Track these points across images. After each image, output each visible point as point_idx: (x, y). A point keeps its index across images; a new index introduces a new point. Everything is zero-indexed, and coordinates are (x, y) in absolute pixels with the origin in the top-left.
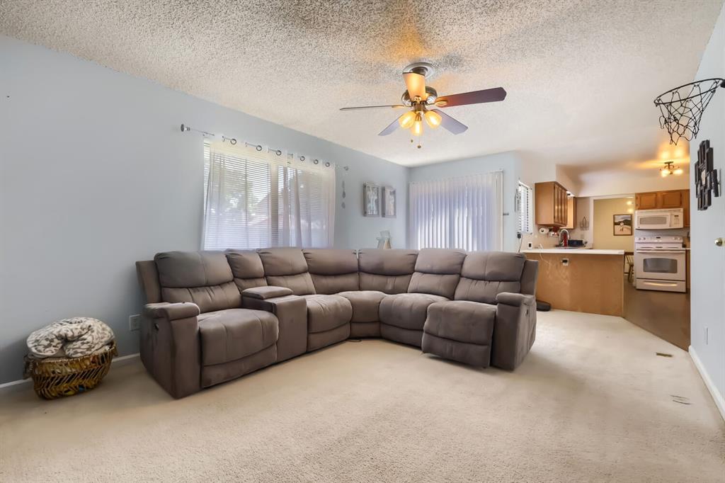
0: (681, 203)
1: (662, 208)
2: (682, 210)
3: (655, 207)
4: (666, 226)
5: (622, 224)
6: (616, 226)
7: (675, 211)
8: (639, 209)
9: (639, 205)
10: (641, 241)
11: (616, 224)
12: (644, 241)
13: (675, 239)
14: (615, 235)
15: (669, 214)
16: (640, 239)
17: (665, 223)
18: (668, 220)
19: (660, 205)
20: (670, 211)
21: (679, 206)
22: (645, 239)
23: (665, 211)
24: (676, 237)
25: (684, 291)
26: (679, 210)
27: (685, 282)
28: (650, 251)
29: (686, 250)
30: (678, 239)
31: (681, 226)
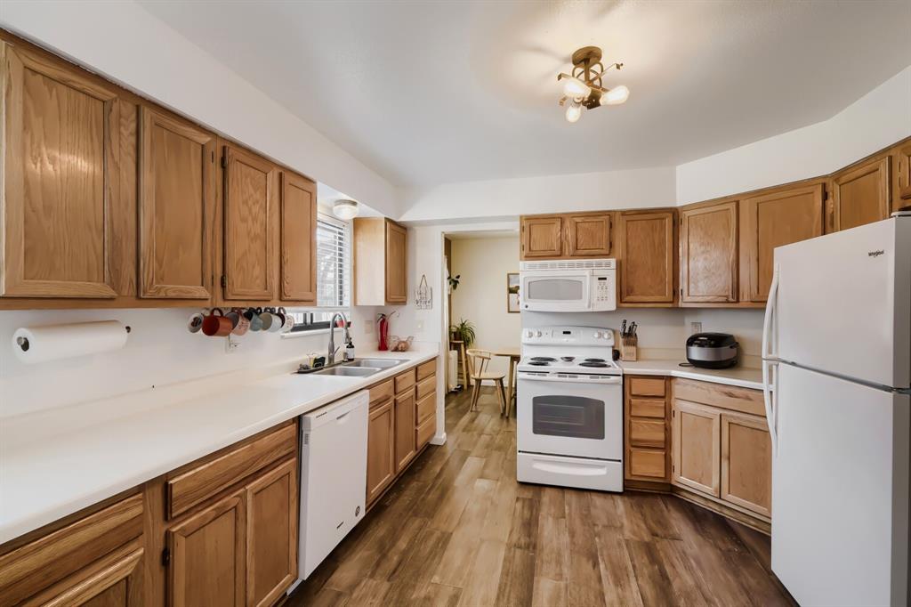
0: (611, 245)
1: (574, 256)
2: (613, 262)
3: (558, 256)
4: (580, 306)
6: (511, 295)
7: (599, 265)
8: (528, 257)
9: (527, 247)
10: (534, 340)
11: (512, 291)
12: (543, 340)
13: (601, 335)
14: (509, 312)
15: (587, 272)
16: (531, 335)
17: (580, 297)
18: (586, 290)
19: (568, 249)
20: (588, 265)
21: (607, 252)
22: (540, 334)
23: (580, 265)
24: (602, 331)
25: (620, 489)
26: (608, 265)
27: (620, 464)
28: (548, 377)
29: (624, 376)
30: (606, 336)
31: (611, 304)
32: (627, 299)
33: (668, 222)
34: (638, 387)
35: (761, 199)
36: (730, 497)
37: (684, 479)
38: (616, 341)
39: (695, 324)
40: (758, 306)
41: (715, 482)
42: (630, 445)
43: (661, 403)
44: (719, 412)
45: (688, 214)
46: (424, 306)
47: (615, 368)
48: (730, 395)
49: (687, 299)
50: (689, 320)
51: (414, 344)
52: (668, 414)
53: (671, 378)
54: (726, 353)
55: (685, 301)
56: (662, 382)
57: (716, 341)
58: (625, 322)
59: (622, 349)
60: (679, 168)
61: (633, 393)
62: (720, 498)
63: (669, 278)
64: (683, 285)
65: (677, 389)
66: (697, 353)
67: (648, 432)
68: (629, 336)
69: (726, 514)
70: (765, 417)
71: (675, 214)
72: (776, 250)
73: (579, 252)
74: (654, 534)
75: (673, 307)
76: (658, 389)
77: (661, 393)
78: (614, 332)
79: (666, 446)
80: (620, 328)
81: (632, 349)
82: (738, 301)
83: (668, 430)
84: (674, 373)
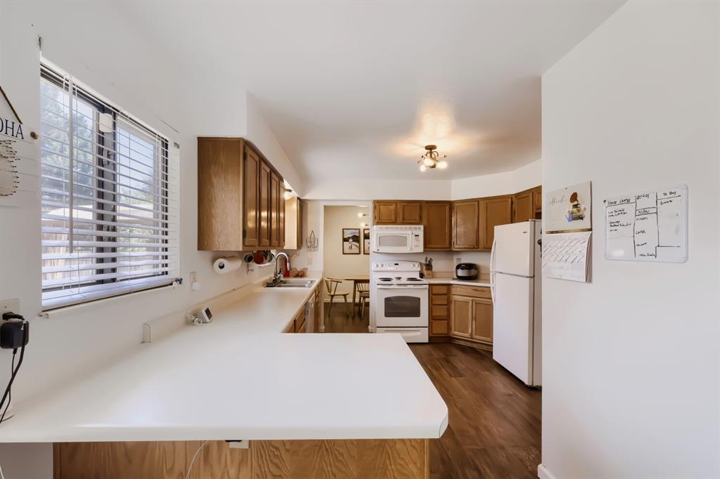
0: (421, 218)
1: (402, 223)
2: (422, 227)
3: (395, 223)
4: (406, 250)
5: (351, 240)
6: (345, 243)
7: (416, 228)
8: (378, 223)
9: (377, 217)
10: (378, 269)
11: (345, 240)
12: (383, 269)
13: (414, 265)
14: (344, 254)
15: (410, 232)
16: (377, 266)
17: (406, 245)
18: (409, 242)
19: (400, 219)
20: (410, 228)
21: (418, 221)
22: (382, 265)
23: (406, 228)
24: (414, 263)
25: (427, 341)
26: (420, 228)
27: (427, 329)
28: (392, 287)
29: (429, 284)
30: (417, 266)
31: (421, 249)
32: (428, 246)
33: (447, 208)
34: (436, 290)
35: (488, 201)
36: (477, 337)
37: (456, 333)
38: (422, 268)
39: (458, 259)
40: (488, 249)
41: (470, 331)
42: (432, 318)
43: (445, 297)
44: (471, 298)
45: (456, 204)
46: (312, 250)
47: (425, 281)
48: (476, 290)
49: (456, 246)
50: (455, 257)
51: (308, 273)
52: (449, 302)
53: (450, 285)
54: (473, 272)
55: (456, 247)
56: (446, 287)
57: (469, 267)
58: (427, 258)
59: (425, 272)
60: (453, 181)
61: (434, 293)
62: (472, 338)
63: (447, 236)
64: (454, 240)
65: (454, 290)
66: (461, 273)
67: (441, 312)
68: (429, 266)
69: (475, 346)
70: (491, 299)
71: (450, 204)
72: (495, 227)
73: (405, 221)
74: (446, 355)
75: (448, 250)
76: (444, 290)
77: (445, 292)
78: (420, 263)
79: (448, 318)
80: (424, 262)
81: (430, 272)
82: (478, 248)
83: (449, 310)
84: (452, 282)
